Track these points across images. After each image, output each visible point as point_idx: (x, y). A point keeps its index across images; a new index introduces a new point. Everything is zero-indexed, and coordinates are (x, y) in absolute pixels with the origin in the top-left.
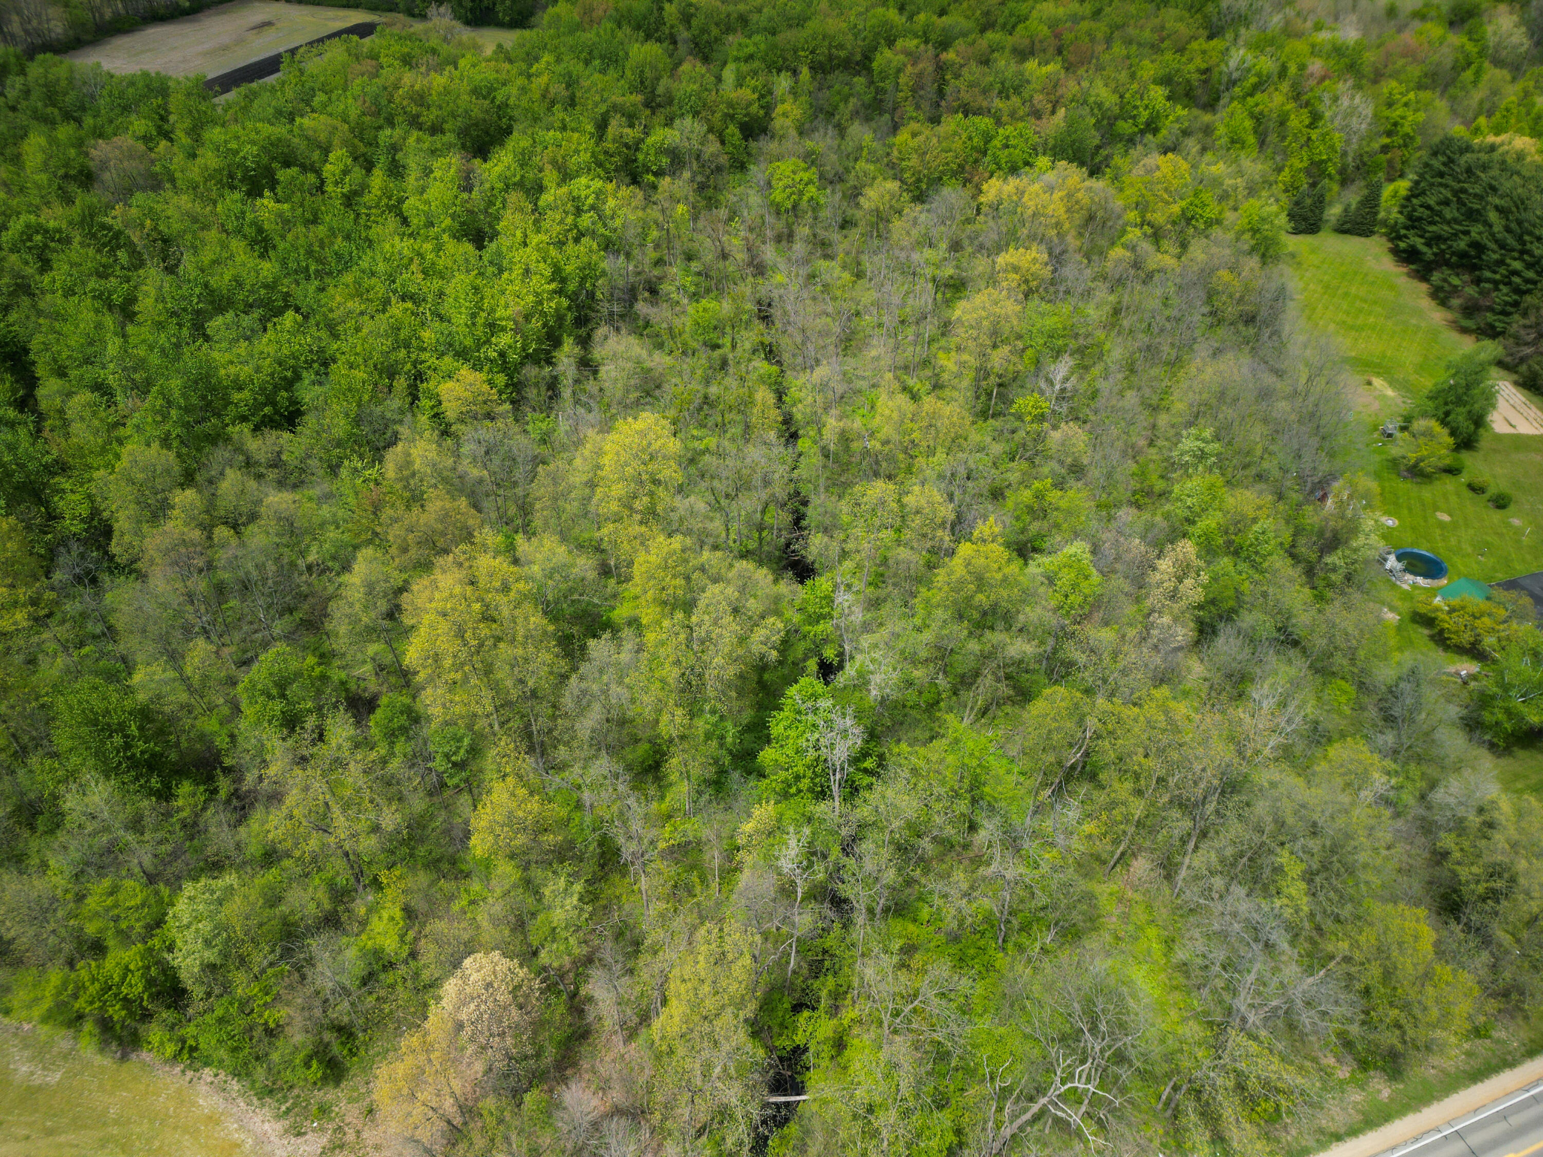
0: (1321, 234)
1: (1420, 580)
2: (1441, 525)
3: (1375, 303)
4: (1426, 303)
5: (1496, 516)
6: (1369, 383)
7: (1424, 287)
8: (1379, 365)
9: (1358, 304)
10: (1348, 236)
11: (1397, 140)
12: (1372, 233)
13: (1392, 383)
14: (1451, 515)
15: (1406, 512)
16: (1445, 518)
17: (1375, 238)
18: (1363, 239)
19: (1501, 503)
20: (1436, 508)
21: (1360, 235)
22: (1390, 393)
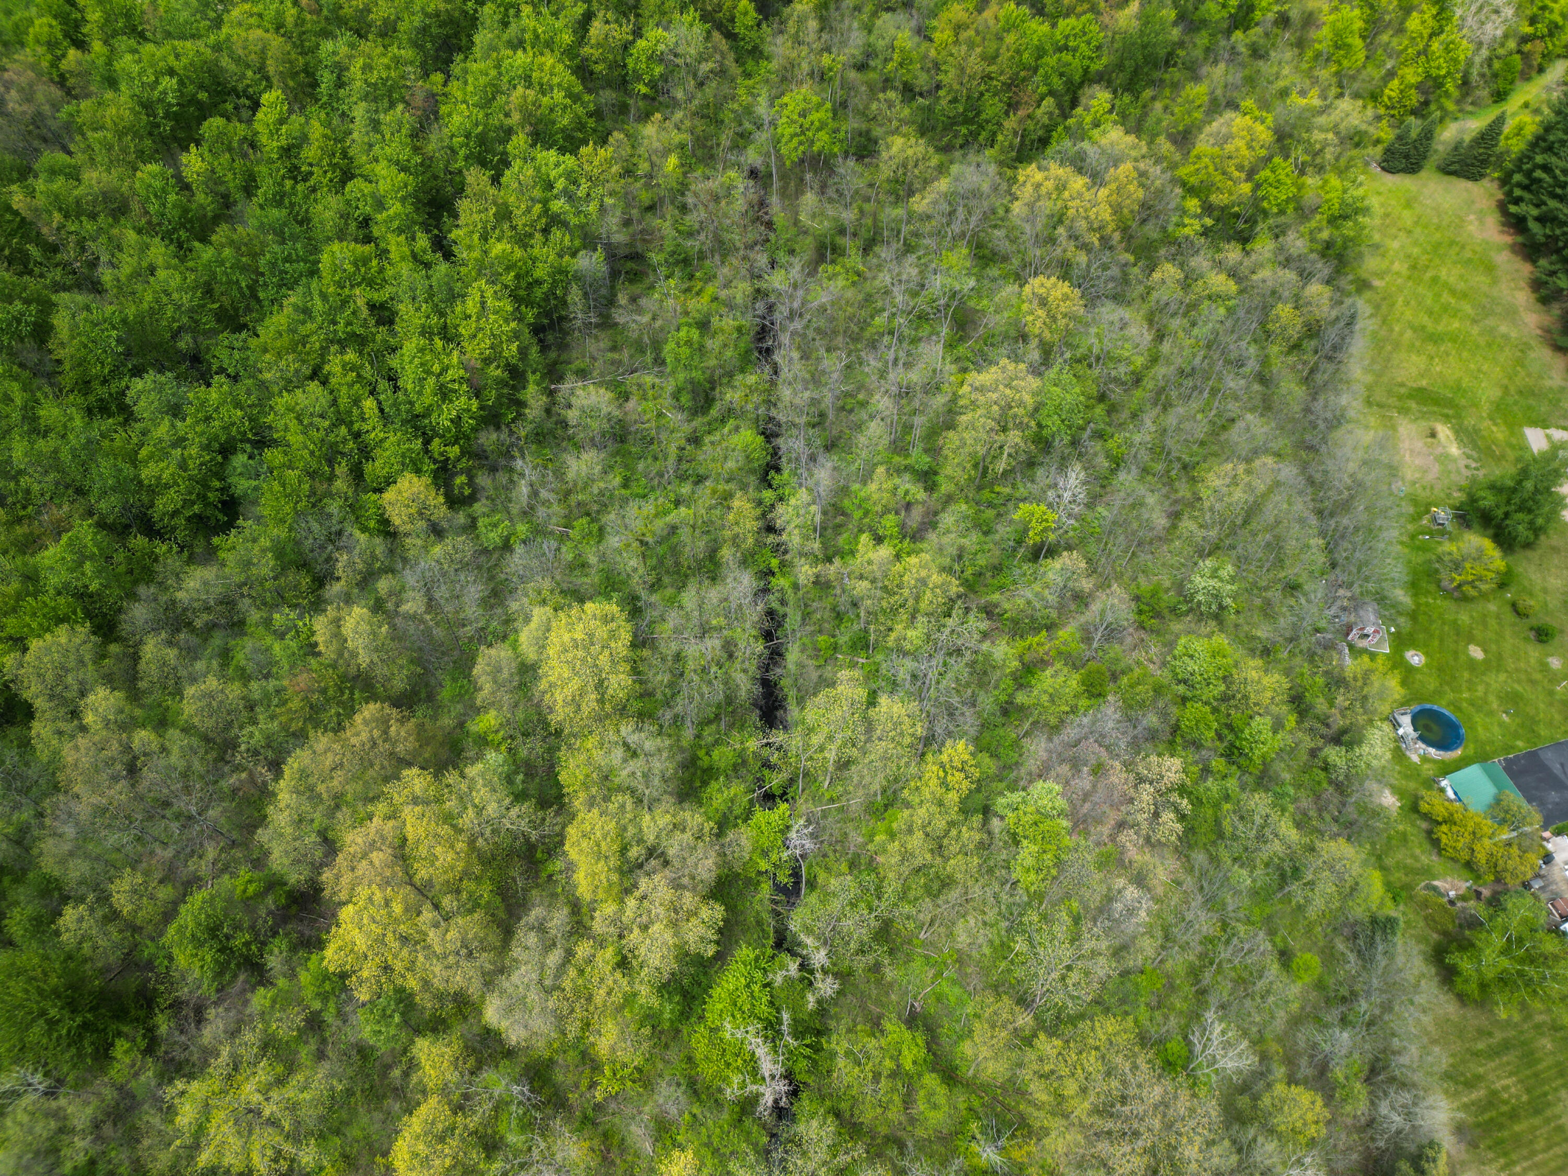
0: (1423, 174)
1: (1432, 751)
2: (1472, 665)
3: (1465, 295)
4: (1523, 297)
5: (1534, 652)
6: (1433, 435)
7: (1526, 269)
8: (1450, 403)
9: (1446, 297)
10: (1453, 179)
11: (1542, 28)
12: (1482, 176)
13: (1460, 432)
14: (1485, 651)
15: (1436, 643)
16: (1476, 653)
17: (1485, 182)
18: (1469, 184)
19: (1542, 635)
20: (1471, 639)
21: (1468, 178)
22: (1454, 450)
